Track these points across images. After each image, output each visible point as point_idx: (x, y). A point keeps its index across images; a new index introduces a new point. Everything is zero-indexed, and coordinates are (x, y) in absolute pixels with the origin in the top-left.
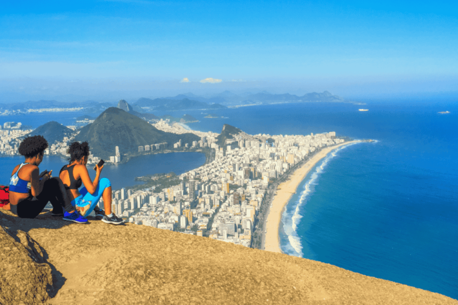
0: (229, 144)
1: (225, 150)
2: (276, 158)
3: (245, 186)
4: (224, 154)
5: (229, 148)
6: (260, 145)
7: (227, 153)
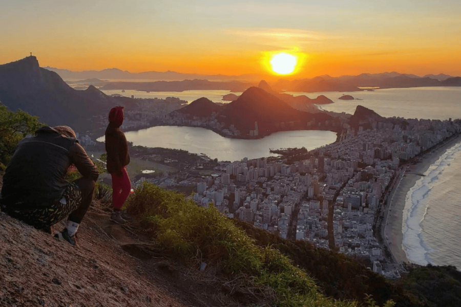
0: (361, 125)
1: (357, 130)
2: (408, 141)
3: (374, 165)
4: (356, 135)
5: (361, 128)
6: (393, 128)
7: (358, 133)
